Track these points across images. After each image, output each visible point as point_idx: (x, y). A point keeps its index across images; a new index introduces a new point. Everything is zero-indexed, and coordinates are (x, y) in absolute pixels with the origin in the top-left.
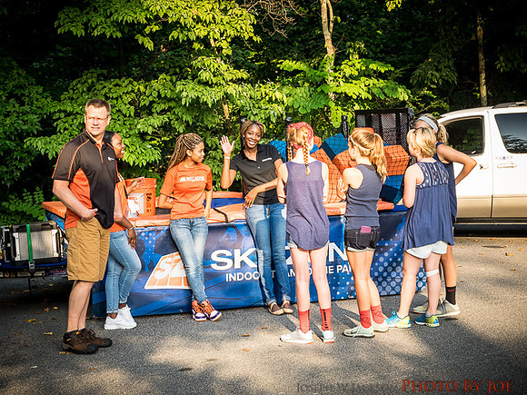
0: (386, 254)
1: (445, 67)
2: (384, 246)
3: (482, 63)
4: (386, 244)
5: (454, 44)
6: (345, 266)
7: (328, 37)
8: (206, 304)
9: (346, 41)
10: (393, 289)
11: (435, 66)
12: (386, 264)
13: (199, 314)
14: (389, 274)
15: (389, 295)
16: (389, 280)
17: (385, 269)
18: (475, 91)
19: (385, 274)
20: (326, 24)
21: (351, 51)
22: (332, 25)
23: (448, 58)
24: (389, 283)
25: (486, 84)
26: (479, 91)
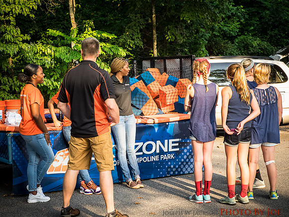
0: (188, 147)
1: (137, 38)
2: (187, 143)
3: (155, 36)
4: (188, 141)
5: (141, 24)
6: (165, 155)
7: (72, 16)
8: (91, 183)
9: (82, 20)
10: (192, 169)
11: (131, 37)
12: (188, 154)
13: (87, 190)
14: (189, 160)
15: (189, 173)
16: (189, 164)
17: (188, 158)
18: (151, 52)
19: (187, 160)
20: (72, 9)
21: (87, 26)
22: (75, 9)
23: (137, 32)
24: (189, 166)
25: (157, 48)
26: (153, 53)
